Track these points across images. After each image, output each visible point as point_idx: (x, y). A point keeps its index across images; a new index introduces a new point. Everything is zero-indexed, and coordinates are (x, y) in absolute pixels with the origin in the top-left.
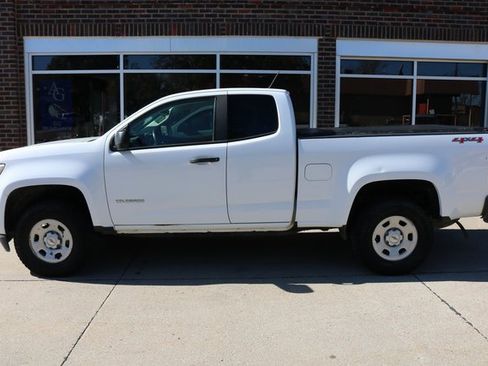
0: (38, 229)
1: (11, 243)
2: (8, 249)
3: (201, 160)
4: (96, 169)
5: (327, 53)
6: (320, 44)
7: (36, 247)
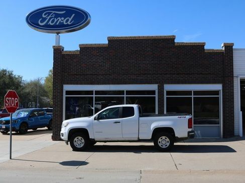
0: (76, 139)
1: (69, 143)
2: (68, 144)
3: (116, 122)
4: (91, 124)
5: (161, 89)
6: (158, 86)
7: (75, 144)
